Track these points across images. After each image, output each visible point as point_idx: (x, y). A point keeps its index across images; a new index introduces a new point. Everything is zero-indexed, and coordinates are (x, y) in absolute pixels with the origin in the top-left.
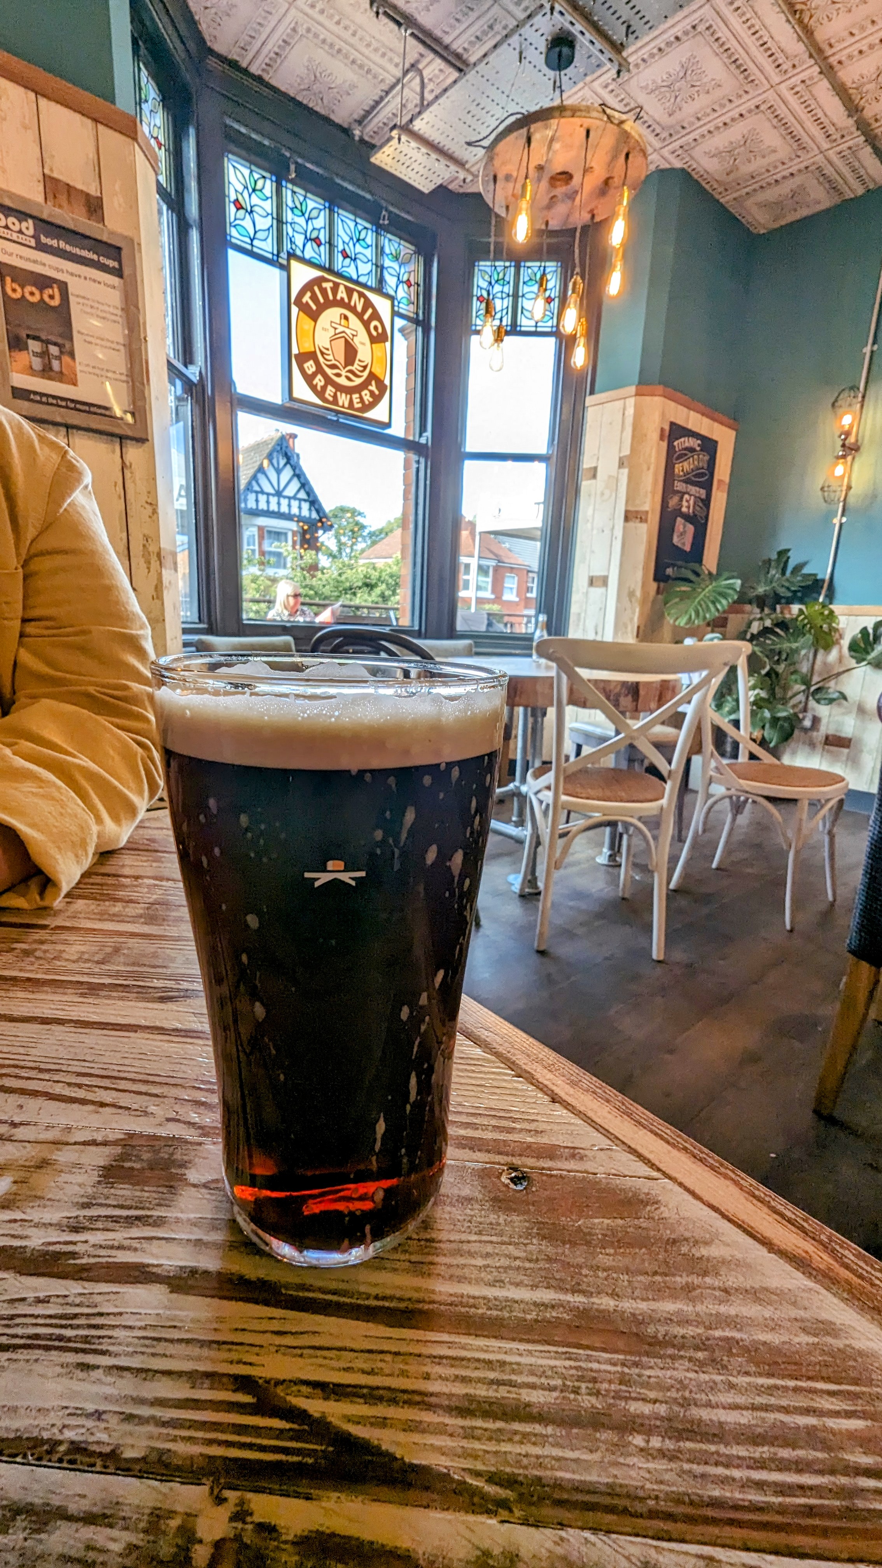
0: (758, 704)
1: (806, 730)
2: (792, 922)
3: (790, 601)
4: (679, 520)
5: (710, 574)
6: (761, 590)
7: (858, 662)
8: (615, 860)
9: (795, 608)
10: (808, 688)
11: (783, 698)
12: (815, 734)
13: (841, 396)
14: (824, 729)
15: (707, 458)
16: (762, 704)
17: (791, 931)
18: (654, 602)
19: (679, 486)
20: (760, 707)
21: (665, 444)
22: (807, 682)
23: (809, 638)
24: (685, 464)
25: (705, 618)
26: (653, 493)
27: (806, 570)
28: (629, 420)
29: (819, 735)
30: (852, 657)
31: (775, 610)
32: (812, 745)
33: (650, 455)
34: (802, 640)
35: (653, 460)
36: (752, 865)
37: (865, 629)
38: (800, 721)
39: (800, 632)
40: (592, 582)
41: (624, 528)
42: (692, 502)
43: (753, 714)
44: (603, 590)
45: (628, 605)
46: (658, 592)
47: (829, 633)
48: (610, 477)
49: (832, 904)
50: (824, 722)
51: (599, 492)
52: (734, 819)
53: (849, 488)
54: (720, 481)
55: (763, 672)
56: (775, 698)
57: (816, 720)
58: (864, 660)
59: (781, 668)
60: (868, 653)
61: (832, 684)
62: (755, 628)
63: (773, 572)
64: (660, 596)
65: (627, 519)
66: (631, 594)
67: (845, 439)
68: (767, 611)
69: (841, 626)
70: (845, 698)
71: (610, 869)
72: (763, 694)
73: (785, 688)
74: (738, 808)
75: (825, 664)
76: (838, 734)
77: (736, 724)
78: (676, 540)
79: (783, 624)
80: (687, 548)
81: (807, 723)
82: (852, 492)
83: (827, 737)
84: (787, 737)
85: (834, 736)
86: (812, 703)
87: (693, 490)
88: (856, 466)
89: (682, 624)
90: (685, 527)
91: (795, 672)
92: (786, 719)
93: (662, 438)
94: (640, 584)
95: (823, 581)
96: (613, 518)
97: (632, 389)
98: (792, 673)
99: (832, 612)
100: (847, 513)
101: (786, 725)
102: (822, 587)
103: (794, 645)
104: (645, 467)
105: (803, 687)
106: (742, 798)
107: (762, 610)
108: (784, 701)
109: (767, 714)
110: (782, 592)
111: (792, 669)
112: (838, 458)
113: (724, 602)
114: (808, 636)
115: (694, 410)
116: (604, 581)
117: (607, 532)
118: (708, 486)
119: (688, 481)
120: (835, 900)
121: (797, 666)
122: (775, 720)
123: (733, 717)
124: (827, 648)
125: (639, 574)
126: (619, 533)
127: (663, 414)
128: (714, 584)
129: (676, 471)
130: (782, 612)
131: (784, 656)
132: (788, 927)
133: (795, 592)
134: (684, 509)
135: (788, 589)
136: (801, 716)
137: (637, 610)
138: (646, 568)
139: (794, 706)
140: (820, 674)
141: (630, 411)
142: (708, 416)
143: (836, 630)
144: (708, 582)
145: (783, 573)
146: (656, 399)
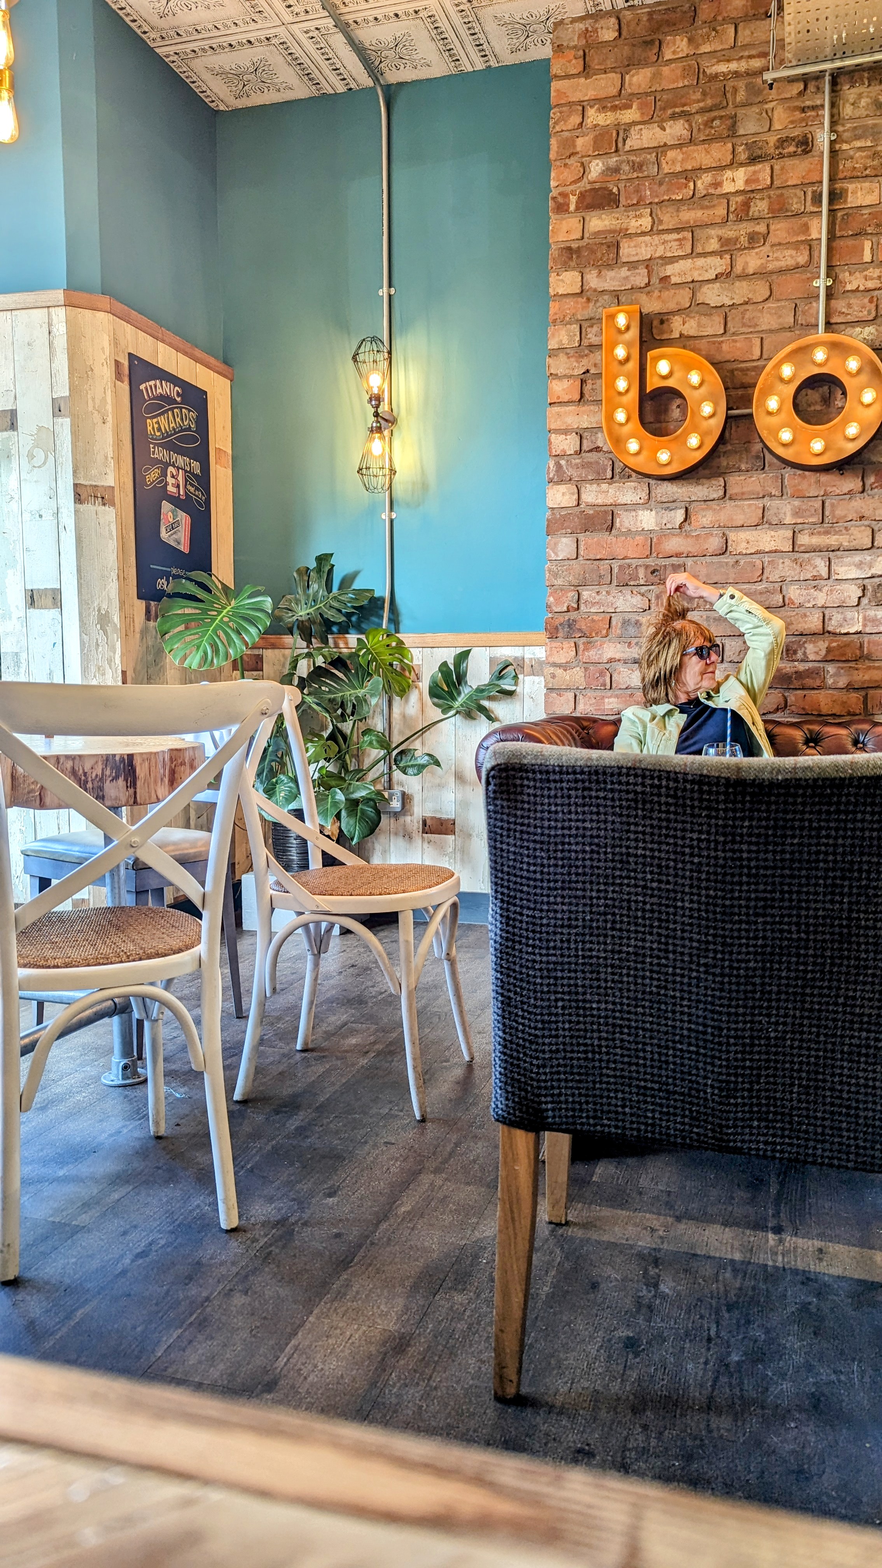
0: (325, 783)
1: (396, 815)
2: (422, 1106)
3: (344, 629)
4: (166, 506)
5: (225, 588)
6: (303, 612)
7: (444, 712)
8: (135, 1074)
9: (353, 639)
10: (389, 753)
11: (359, 771)
12: (408, 819)
13: (362, 350)
14: (420, 810)
15: (193, 415)
16: (333, 783)
17: (423, 1120)
18: (144, 632)
19: (159, 454)
20: (329, 788)
21: (125, 387)
22: (384, 743)
23: (377, 680)
24: (162, 420)
25: (227, 654)
26: (118, 460)
27: (357, 585)
28: (61, 342)
29: (413, 821)
30: (435, 704)
31: (325, 641)
32: (408, 836)
33: (104, 399)
34: (369, 685)
35: (109, 407)
36: (353, 1032)
37: (445, 664)
38: (387, 801)
39: (365, 674)
40: (32, 599)
41: (76, 512)
42: (180, 478)
43: (320, 799)
44: (55, 612)
45: (101, 637)
46: (148, 616)
47: (401, 674)
48: (40, 428)
49: (470, 1066)
50: (417, 799)
51: (24, 452)
52: (316, 965)
53: (393, 471)
54: (219, 450)
55: (326, 734)
56: (347, 771)
57: (406, 798)
58: (451, 707)
59: (347, 727)
60: (454, 699)
61: (417, 744)
62: (304, 669)
63: (315, 586)
64: (152, 624)
65: (78, 498)
66: (104, 619)
67: (377, 406)
68: (316, 643)
69: (416, 662)
70: (437, 763)
71: (129, 1092)
72: (331, 768)
73: (358, 756)
74: (319, 944)
75: (404, 716)
76: (438, 816)
77: (299, 814)
78: (164, 535)
79: (339, 662)
80: (184, 548)
81: (396, 804)
82: (397, 478)
83: (424, 823)
84: (372, 827)
85: (432, 818)
86: (397, 775)
87: (181, 460)
88: (396, 443)
89: (194, 666)
90: (175, 516)
91: (367, 731)
92: (367, 800)
93: (118, 376)
94: (116, 604)
95: (382, 600)
96: (54, 495)
97: (59, 295)
98: (364, 733)
99: (400, 643)
100: (395, 507)
101: (369, 810)
102: (383, 608)
103: (360, 692)
104: (97, 418)
105: (382, 753)
106: (324, 925)
107: (310, 642)
108: (360, 774)
109: (340, 796)
110: (330, 614)
111: (362, 727)
112: (372, 431)
113: (253, 631)
114: (375, 677)
115: (163, 341)
116: (55, 598)
117: (48, 516)
118: (202, 454)
119: (170, 447)
120: (472, 1058)
121: (369, 721)
122: (353, 804)
123: (293, 806)
124: (403, 692)
125: (113, 587)
126: (68, 519)
127: (115, 342)
128: (233, 603)
129: (150, 428)
130: (336, 646)
131: (349, 711)
132: (418, 1117)
133: (348, 615)
134: (170, 488)
135: (340, 611)
136: (386, 795)
137: (118, 645)
138: (122, 578)
139: (374, 782)
140: (401, 732)
141: (60, 329)
142: (185, 353)
143: (411, 669)
144: (224, 601)
145: (329, 589)
146: (101, 315)
